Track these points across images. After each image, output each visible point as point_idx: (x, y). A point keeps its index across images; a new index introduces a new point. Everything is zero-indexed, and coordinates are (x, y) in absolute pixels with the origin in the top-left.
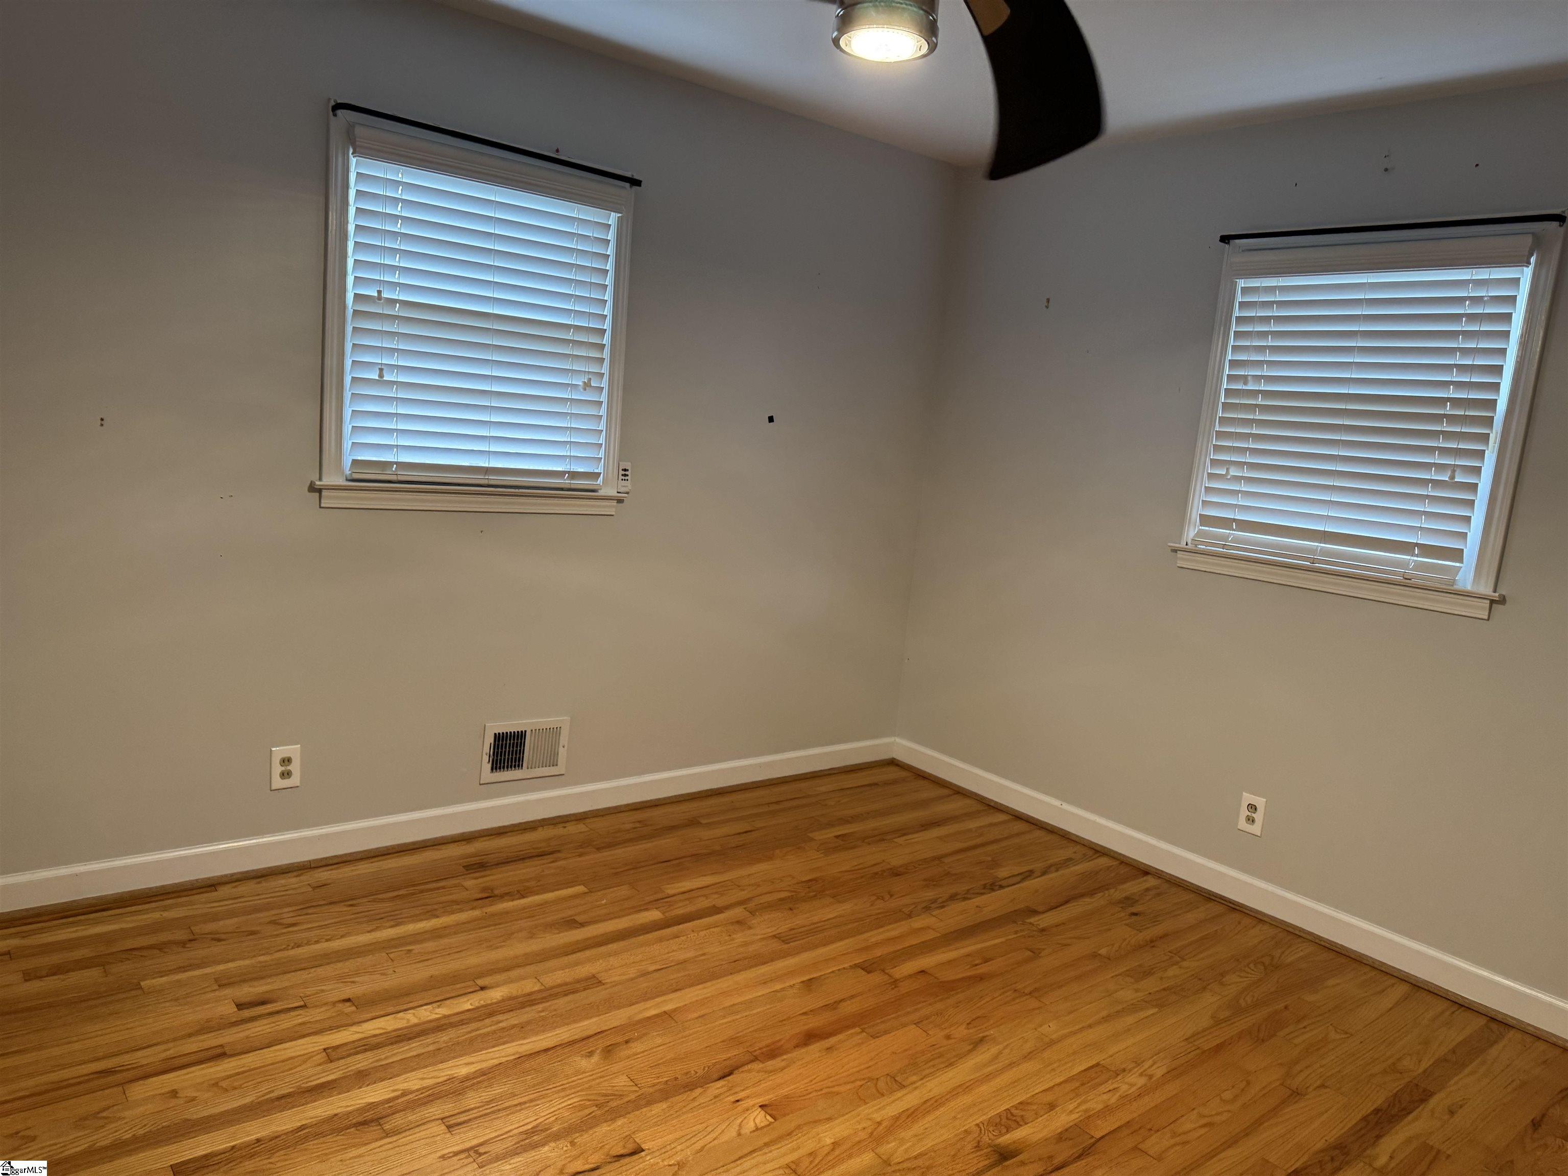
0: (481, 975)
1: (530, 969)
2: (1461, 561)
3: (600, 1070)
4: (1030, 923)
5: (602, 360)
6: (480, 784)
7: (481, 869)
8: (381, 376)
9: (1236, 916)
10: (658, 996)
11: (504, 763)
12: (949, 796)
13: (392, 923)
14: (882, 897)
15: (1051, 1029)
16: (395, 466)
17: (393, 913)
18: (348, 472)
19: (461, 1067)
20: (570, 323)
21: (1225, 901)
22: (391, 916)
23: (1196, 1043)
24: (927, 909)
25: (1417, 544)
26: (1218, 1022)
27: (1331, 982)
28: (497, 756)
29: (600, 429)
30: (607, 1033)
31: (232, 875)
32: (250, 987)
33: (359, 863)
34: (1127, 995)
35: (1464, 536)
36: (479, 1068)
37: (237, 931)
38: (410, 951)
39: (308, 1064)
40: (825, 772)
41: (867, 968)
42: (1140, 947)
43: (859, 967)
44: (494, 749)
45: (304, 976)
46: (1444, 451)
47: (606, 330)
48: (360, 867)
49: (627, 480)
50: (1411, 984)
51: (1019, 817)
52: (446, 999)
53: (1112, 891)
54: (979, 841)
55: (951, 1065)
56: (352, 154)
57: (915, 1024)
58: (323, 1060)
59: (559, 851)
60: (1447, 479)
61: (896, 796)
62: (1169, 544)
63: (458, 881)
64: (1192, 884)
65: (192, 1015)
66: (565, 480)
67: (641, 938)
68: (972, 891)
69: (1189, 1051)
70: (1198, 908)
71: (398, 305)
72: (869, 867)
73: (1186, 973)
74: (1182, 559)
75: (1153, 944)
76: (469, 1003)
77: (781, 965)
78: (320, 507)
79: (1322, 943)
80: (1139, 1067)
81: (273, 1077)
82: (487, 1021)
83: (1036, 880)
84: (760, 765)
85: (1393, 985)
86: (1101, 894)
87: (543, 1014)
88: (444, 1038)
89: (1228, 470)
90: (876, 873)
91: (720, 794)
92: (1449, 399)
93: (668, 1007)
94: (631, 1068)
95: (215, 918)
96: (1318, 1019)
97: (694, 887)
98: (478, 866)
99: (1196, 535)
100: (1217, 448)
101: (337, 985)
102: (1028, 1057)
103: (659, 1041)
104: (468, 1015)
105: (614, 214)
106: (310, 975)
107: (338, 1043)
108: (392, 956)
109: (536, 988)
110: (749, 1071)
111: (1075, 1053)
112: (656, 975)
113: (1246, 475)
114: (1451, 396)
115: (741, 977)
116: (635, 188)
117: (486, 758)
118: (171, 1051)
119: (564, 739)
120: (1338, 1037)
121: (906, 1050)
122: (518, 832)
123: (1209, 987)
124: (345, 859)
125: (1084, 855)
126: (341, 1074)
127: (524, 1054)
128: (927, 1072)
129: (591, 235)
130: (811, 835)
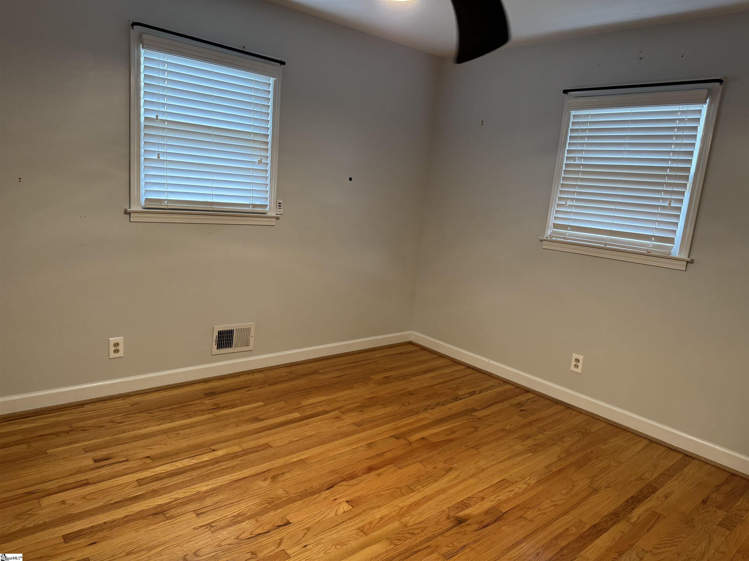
0: (212, 445)
1: (236, 441)
2: (674, 244)
3: (270, 487)
4: (474, 416)
5: (267, 150)
6: (212, 355)
7: (213, 395)
8: (159, 157)
9: (569, 411)
10: (298, 452)
11: (223, 345)
12: (436, 358)
13: (169, 421)
14: (405, 404)
15: (483, 463)
16: (166, 201)
17: (170, 416)
18: (143, 204)
19: (203, 487)
20: (251, 131)
21: (565, 404)
22: (169, 417)
23: (550, 469)
24: (426, 409)
25: (653, 236)
26: (560, 459)
27: (612, 440)
28: (220, 342)
29: (267, 183)
30: (274, 469)
31: (91, 400)
32: (101, 452)
33: (153, 393)
34: (519, 447)
35: (675, 232)
36: (212, 487)
37: (94, 426)
38: (178, 434)
39: (129, 487)
40: (379, 348)
41: (397, 437)
42: (524, 426)
43: (393, 436)
44: (218, 338)
45: (126, 446)
46: (666, 192)
47: (269, 135)
48: (153, 395)
49: (281, 208)
50: (649, 440)
51: (469, 367)
52: (196, 456)
53: (512, 400)
54: (450, 378)
55: (436, 481)
56: (142, 48)
57: (419, 462)
58: (136, 485)
59: (250, 386)
60: (667, 205)
61: (412, 358)
62: (539, 238)
63: (201, 401)
64: (549, 396)
65: (71, 466)
66: (250, 208)
67: (290, 426)
68: (447, 401)
69: (547, 472)
70: (552, 407)
71: (166, 122)
72: (399, 391)
73: (546, 437)
74: (544, 245)
75: (531, 424)
76: (207, 457)
77: (356, 436)
78: (130, 222)
79: (609, 422)
80: (523, 480)
81: (112, 493)
82: (216, 465)
83: (477, 395)
84: (347, 345)
85: (641, 441)
86: (507, 401)
87: (242, 462)
88: (195, 474)
89: (566, 202)
90: (402, 394)
91: (328, 358)
92: (668, 167)
93: (302, 457)
94: (285, 485)
95: (83, 420)
96: (607, 456)
97: (316, 402)
98: (211, 394)
99: (551, 233)
100: (562, 192)
101: (144, 450)
102: (472, 476)
103: (299, 472)
104: (207, 463)
105: (272, 78)
106: (129, 446)
107: (143, 477)
108: (169, 436)
109: (239, 450)
110: (341, 486)
111: (494, 474)
112: (297, 442)
113: (575, 204)
114: (670, 166)
115: (336, 443)
116: (282, 65)
117: (214, 343)
118: (62, 483)
119: (252, 333)
120: (615, 464)
121: (415, 474)
122: (231, 378)
123: (557, 443)
124: (146, 391)
125: (499, 384)
126: (145, 492)
127: (234, 480)
128: (425, 484)
129: (261, 88)
130: (372, 377)
